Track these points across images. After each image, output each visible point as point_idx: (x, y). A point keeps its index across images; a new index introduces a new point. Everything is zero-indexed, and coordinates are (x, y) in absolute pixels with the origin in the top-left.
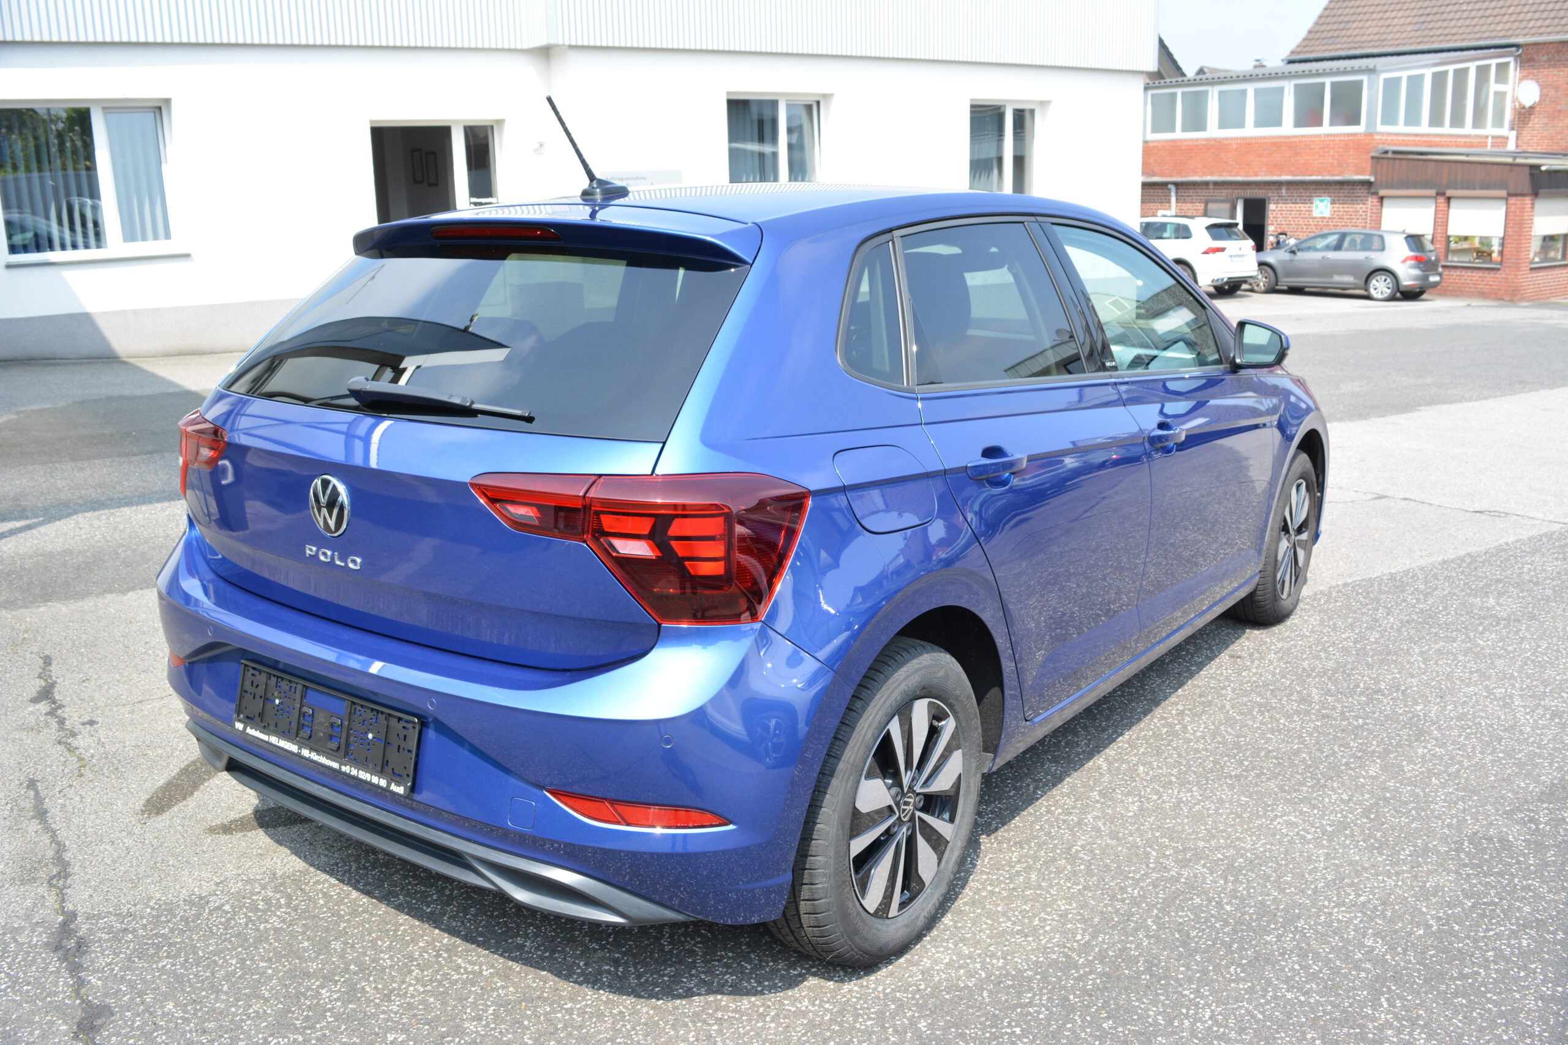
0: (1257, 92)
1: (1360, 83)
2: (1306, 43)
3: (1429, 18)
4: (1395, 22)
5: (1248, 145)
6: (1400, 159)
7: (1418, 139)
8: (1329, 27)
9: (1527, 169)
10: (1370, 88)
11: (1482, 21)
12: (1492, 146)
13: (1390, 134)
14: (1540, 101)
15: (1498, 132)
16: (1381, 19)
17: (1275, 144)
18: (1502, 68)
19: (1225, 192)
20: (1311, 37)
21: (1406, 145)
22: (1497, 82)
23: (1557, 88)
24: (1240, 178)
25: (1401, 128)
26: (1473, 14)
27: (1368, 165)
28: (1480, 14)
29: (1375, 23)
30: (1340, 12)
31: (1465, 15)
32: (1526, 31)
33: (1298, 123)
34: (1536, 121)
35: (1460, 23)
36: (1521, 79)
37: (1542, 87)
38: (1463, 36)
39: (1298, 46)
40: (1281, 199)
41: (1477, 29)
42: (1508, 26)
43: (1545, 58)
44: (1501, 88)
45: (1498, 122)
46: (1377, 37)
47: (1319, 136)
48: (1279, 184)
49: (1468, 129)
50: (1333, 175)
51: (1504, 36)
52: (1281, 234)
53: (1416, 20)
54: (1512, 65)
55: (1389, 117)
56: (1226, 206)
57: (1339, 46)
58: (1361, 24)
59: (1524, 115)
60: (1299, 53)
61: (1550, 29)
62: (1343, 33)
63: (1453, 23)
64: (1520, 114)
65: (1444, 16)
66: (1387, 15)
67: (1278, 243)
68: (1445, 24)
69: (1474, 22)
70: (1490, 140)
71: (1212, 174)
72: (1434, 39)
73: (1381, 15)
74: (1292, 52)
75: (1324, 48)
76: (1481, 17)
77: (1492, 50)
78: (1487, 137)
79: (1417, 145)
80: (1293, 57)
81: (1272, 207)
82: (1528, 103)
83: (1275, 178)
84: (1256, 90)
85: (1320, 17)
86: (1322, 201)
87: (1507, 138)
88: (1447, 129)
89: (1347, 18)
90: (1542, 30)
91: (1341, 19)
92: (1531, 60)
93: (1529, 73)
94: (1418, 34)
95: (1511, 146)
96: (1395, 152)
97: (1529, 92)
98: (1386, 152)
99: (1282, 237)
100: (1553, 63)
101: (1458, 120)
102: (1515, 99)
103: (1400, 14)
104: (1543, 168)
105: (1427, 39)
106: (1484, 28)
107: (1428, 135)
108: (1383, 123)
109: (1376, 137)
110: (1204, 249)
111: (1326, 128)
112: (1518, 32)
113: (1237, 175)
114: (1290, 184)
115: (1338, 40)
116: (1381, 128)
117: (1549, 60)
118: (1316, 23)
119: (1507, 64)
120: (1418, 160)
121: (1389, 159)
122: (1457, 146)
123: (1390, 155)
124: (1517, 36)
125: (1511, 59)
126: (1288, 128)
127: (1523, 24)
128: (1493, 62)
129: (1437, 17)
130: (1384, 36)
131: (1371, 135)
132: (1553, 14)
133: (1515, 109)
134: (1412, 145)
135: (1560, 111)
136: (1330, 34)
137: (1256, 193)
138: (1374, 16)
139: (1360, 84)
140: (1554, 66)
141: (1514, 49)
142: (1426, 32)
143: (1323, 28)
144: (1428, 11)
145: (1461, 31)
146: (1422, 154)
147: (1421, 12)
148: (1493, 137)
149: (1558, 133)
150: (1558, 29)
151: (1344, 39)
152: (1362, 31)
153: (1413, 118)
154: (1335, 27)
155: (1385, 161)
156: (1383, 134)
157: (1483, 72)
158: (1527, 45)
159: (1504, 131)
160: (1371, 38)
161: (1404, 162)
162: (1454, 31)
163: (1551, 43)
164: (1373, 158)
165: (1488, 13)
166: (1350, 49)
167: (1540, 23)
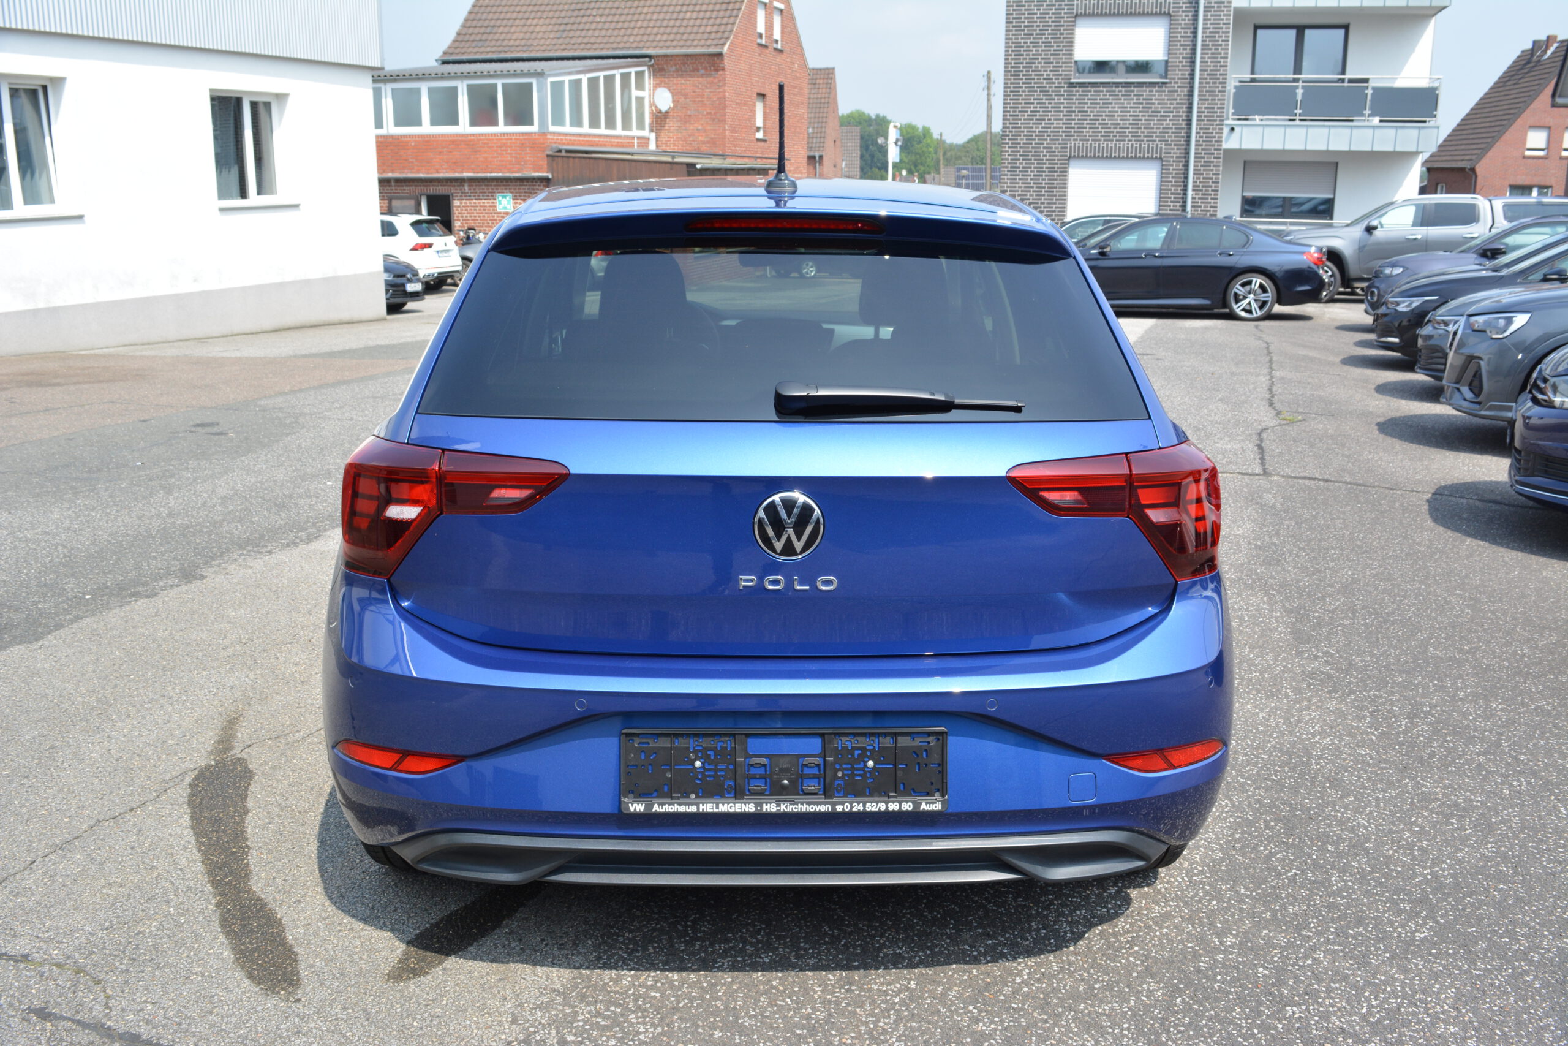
0: (430, 90)
1: (531, 84)
2: (457, 44)
3: (568, 27)
4: (538, 29)
5: (427, 141)
6: (574, 158)
7: (581, 139)
8: (477, 30)
9: (685, 166)
10: (539, 91)
11: (616, 33)
12: (638, 146)
13: (560, 134)
14: (674, 106)
15: (640, 133)
16: (524, 25)
17: (453, 142)
18: (639, 75)
19: (407, 189)
20: (460, 39)
21: (573, 144)
22: (637, 88)
23: (686, 96)
24: (422, 175)
25: (567, 129)
26: (607, 26)
27: (544, 162)
28: (613, 26)
29: (519, 29)
30: (484, 16)
31: (600, 26)
32: (655, 44)
33: (474, 123)
34: (671, 124)
35: (597, 33)
36: (656, 87)
37: (673, 94)
38: (601, 46)
39: (449, 47)
40: (464, 196)
41: (612, 39)
42: (638, 38)
43: (674, 68)
44: (640, 93)
45: (641, 126)
46: (523, 42)
47: (495, 134)
48: (461, 181)
49: (619, 131)
50: (513, 172)
51: (637, 48)
52: (470, 229)
53: (556, 28)
54: (647, 73)
55: (558, 120)
56: (412, 203)
57: (489, 49)
58: (506, 30)
59: (660, 119)
60: (452, 54)
61: (674, 43)
62: (491, 37)
63: (590, 33)
64: (657, 117)
65: (581, 26)
66: (529, 22)
67: (468, 238)
68: (584, 33)
69: (609, 33)
70: (636, 141)
71: (392, 171)
72: (576, 46)
73: (523, 21)
74: (445, 53)
75: (475, 50)
76: (614, 29)
77: (629, 60)
78: (633, 138)
79: (582, 145)
80: (447, 58)
81: (456, 203)
82: (664, 109)
83: (457, 175)
84: (429, 89)
85: (466, 20)
86: (504, 197)
87: (648, 139)
88: (602, 130)
89: (492, 23)
90: (668, 44)
91: (486, 23)
92: (662, 70)
93: (661, 82)
94: (560, 41)
95: (652, 146)
96: (568, 151)
97: (664, 99)
98: (560, 151)
99: (472, 232)
100: (680, 73)
101: (610, 123)
102: (653, 104)
103: (541, 22)
104: (698, 166)
105: (570, 46)
106: (619, 39)
107: (589, 135)
108: (553, 124)
109: (549, 137)
110: (412, 246)
111: (502, 127)
112: (648, 44)
113: (418, 172)
114: (471, 180)
115: (487, 43)
116: (552, 129)
117: (677, 71)
118: (464, 26)
119: (643, 72)
120: (584, 158)
121: (563, 157)
122: (612, 146)
123: (563, 154)
124: (648, 48)
125: (645, 68)
126: (464, 126)
127: (652, 38)
128: (633, 70)
129: (575, 27)
130: (529, 43)
131: (544, 134)
132: (675, 30)
133: (652, 113)
134: (578, 145)
135: (690, 116)
136: (478, 37)
137: (441, 190)
138: (517, 22)
139: (529, 86)
140: (682, 76)
141: (647, 59)
142: (567, 40)
143: (471, 31)
144: (566, 20)
145: (599, 40)
146: (587, 152)
147: (560, 21)
148: (639, 138)
149: (690, 135)
150: (681, 43)
151: (493, 43)
152: (509, 36)
153: (577, 121)
154: (482, 30)
155: (559, 159)
156: (553, 133)
157: (625, 77)
158: (658, 56)
159: (645, 133)
160: (517, 43)
161: (577, 160)
162: (592, 40)
163: (677, 56)
164: (548, 156)
165: (620, 25)
166: (500, 52)
167: (665, 37)
